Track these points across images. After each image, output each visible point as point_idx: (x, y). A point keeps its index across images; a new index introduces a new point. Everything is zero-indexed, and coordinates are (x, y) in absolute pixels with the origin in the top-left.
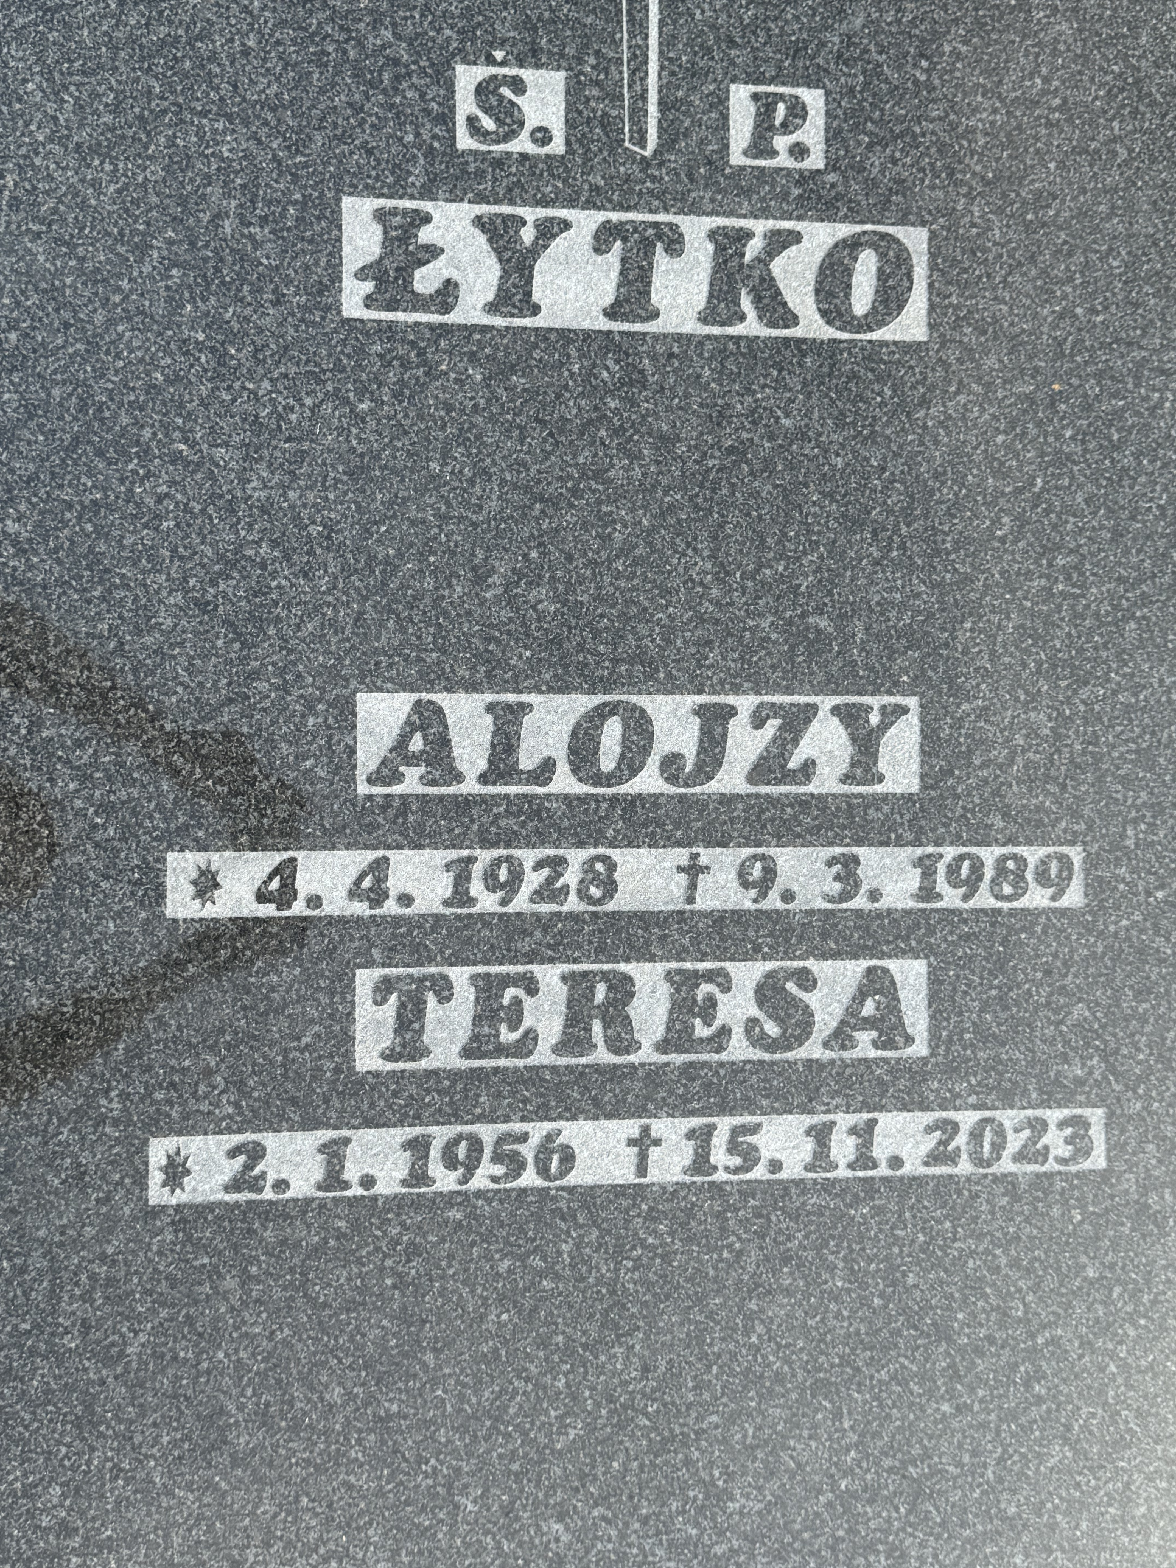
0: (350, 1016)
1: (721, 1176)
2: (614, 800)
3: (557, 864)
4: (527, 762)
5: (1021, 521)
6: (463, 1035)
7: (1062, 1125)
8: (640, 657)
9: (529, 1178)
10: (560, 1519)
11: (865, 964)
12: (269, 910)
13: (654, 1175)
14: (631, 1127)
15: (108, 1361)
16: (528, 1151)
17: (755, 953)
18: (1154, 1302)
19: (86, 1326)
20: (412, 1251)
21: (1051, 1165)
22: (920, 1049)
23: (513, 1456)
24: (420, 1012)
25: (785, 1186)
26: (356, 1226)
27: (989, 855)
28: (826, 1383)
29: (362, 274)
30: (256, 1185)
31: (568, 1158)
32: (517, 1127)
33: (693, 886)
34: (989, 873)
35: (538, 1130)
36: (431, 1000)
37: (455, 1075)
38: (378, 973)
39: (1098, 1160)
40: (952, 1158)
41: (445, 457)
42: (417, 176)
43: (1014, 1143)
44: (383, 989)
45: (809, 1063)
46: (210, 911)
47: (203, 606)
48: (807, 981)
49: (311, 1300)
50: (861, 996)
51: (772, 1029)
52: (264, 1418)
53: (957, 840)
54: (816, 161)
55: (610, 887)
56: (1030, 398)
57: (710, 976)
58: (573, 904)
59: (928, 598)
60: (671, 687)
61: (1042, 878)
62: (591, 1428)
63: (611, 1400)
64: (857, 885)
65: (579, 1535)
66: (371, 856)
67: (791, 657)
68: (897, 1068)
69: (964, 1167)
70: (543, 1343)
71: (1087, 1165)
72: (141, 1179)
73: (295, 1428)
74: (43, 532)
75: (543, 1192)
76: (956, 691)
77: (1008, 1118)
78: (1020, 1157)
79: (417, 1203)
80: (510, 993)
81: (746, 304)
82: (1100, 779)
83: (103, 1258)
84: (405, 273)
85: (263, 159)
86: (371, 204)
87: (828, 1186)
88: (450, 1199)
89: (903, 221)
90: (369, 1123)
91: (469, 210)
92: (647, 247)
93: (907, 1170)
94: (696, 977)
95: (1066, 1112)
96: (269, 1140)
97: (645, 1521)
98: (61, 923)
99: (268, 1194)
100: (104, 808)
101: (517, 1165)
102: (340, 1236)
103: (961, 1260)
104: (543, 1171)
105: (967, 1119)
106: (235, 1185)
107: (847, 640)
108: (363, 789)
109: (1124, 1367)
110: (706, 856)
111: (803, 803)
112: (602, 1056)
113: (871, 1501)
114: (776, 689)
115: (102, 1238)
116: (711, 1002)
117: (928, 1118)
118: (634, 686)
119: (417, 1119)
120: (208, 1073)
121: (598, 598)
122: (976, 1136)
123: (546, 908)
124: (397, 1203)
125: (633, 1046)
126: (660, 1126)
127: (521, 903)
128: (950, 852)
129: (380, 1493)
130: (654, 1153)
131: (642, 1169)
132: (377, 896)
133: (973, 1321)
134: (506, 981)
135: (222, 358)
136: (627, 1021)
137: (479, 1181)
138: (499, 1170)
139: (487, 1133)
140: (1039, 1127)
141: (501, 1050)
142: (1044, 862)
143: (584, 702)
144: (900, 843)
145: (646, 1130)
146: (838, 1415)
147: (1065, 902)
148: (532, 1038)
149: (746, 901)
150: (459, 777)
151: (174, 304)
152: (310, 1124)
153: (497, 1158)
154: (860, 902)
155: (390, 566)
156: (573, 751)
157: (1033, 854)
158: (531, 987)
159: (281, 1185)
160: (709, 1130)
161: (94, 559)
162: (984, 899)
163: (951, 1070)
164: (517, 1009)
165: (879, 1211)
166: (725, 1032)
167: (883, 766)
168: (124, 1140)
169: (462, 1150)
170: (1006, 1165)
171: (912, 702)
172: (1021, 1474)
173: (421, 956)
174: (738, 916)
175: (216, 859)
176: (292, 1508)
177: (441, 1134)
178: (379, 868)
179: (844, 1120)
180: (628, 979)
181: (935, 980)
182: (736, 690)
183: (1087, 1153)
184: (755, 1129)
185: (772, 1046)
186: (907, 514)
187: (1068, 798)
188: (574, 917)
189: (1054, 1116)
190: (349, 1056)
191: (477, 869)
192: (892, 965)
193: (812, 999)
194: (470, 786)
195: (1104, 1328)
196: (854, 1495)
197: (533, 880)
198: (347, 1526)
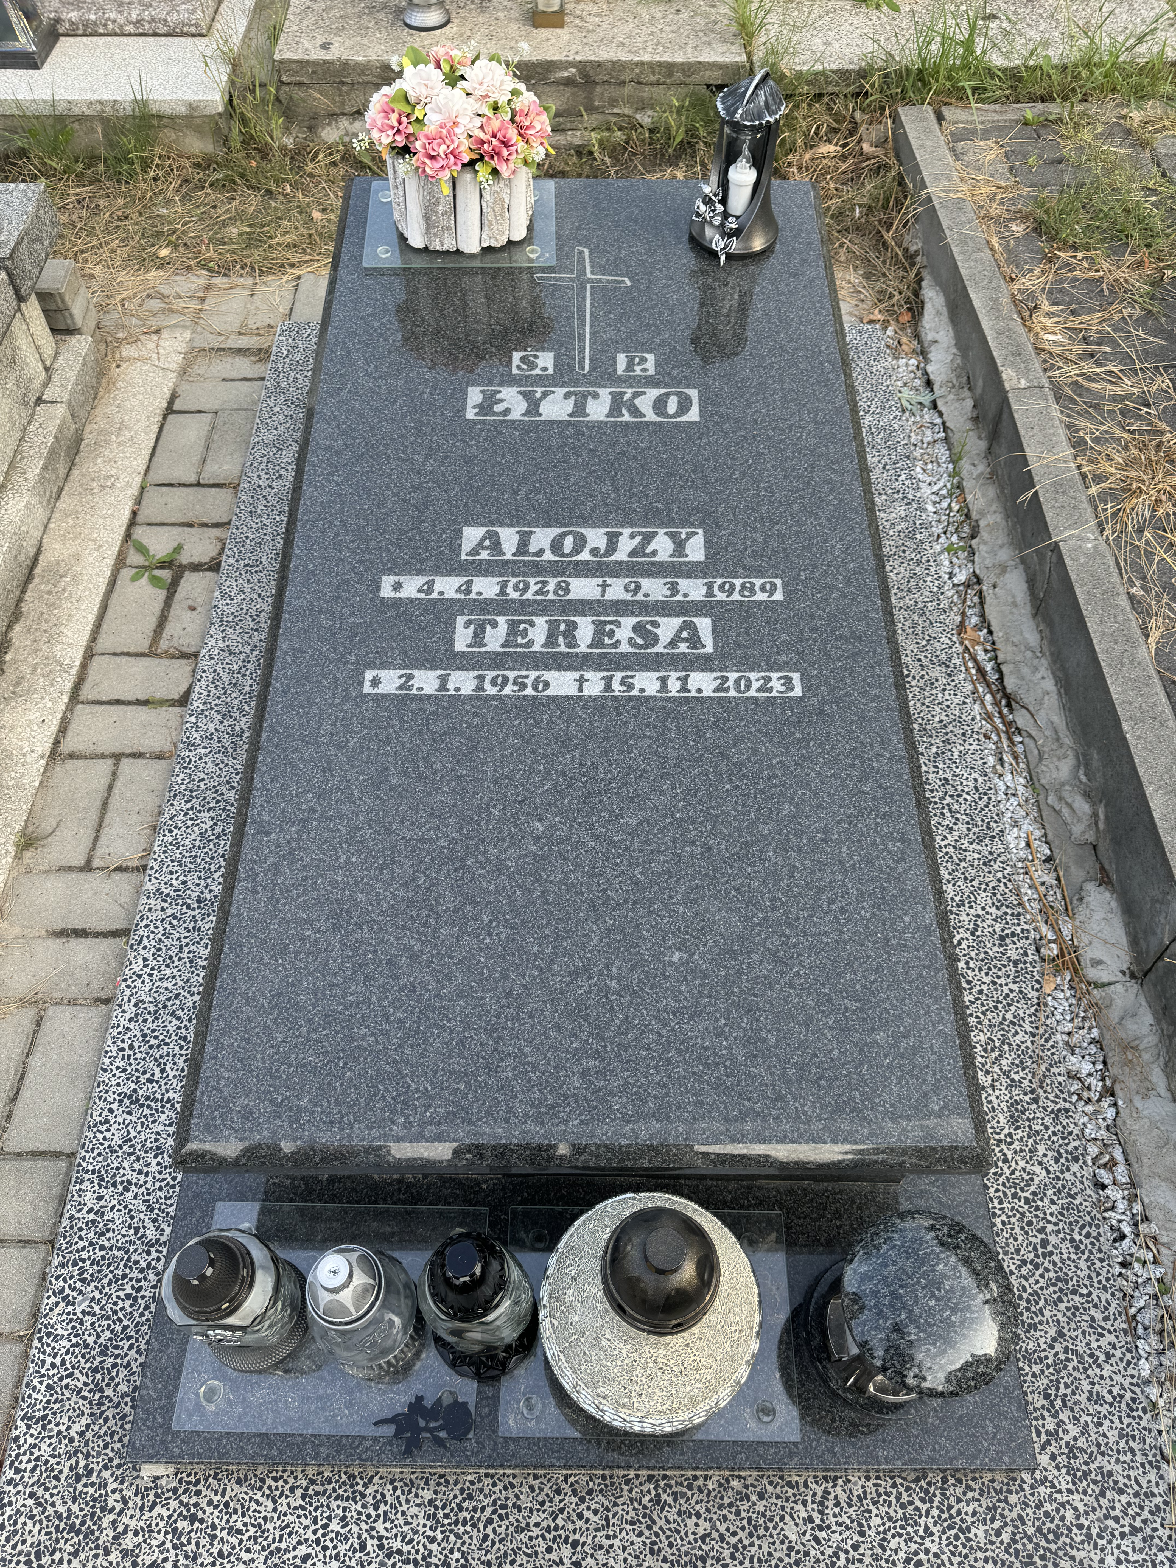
0: (453, 632)
1: (616, 694)
2: (569, 562)
3: (545, 583)
4: (532, 549)
5: (744, 474)
6: (502, 641)
7: (779, 679)
8: (581, 516)
9: (529, 691)
10: (540, 820)
11: (682, 619)
12: (423, 596)
13: (585, 692)
14: (576, 675)
15: (340, 748)
16: (529, 682)
17: (632, 614)
18: (832, 749)
19: (332, 734)
20: (475, 715)
21: (774, 694)
22: (709, 649)
23: (518, 795)
24: (483, 631)
25: (647, 698)
26: (451, 705)
27: (738, 582)
28: (668, 774)
29: (474, 407)
30: (409, 688)
31: (547, 684)
32: (525, 673)
33: (604, 591)
34: (738, 588)
35: (533, 675)
36: (488, 627)
37: (497, 654)
38: (466, 618)
39: (798, 692)
40: (727, 690)
41: (503, 456)
42: (497, 381)
43: (756, 685)
44: (468, 624)
45: (657, 654)
46: (398, 595)
47: (405, 501)
48: (655, 624)
49: (430, 731)
50: (681, 630)
51: (640, 641)
52: (405, 773)
53: (722, 576)
54: (652, 372)
55: (567, 591)
56: (745, 437)
57: (611, 622)
58: (551, 596)
59: (704, 498)
60: (594, 526)
61: (763, 589)
62: (554, 786)
63: (564, 775)
64: (678, 592)
65: (548, 829)
66: (466, 579)
67: (646, 516)
68: (698, 657)
69: (732, 693)
70: (533, 752)
71: (792, 694)
72: (361, 683)
73: (420, 777)
74: (347, 479)
75: (535, 697)
76: (718, 527)
77: (753, 676)
78: (759, 690)
79: (478, 698)
80: (522, 626)
81: (624, 411)
82: (787, 556)
83: (342, 710)
84: (491, 407)
85: (441, 379)
86: (479, 389)
87: (667, 699)
88: (493, 697)
89: (688, 387)
90: (459, 669)
91: (515, 389)
92: (585, 397)
93: (705, 694)
94: (605, 623)
95: (780, 674)
96: (415, 673)
97: (580, 824)
98: (339, 597)
99: (414, 692)
100: (360, 562)
101: (524, 686)
102: (444, 708)
103: (733, 728)
104: (535, 688)
105: (733, 676)
106: (401, 688)
107: (670, 511)
108: (464, 557)
109: (819, 773)
110: (609, 581)
111: (653, 564)
112: (563, 649)
113: (693, 823)
114: (640, 526)
115: (343, 703)
116: (612, 631)
117: (715, 675)
118: (577, 525)
119: (480, 668)
120: (393, 649)
121: (564, 498)
122: (737, 682)
123: (539, 597)
124: (470, 697)
125: (577, 646)
126: (588, 675)
127: (529, 595)
128: (719, 581)
129: (455, 805)
130: (586, 684)
131: (580, 689)
132: (468, 592)
133: (739, 752)
134: (521, 622)
135: (419, 431)
136: (574, 637)
137: (507, 691)
138: (516, 688)
139: (511, 675)
140: (768, 679)
141: (518, 645)
142: (764, 585)
143: (557, 531)
144: (696, 577)
145: (582, 676)
146: (674, 787)
147: (774, 598)
148: (531, 643)
149: (628, 597)
150: (504, 554)
151: (404, 416)
152: (433, 668)
153: (515, 683)
154: (679, 597)
155: (479, 489)
156: (552, 546)
157: (758, 582)
158: (532, 624)
159: (420, 689)
160: (611, 678)
161: (365, 487)
162: (736, 596)
163: (724, 657)
164: (525, 633)
165: (691, 708)
166: (618, 642)
167: (687, 551)
168: (356, 670)
169: (499, 680)
170: (752, 693)
171: (700, 531)
172: (769, 817)
173: (484, 611)
174: (624, 602)
175: (402, 579)
176: (416, 809)
177: (490, 674)
178: (469, 583)
179: (674, 675)
180: (575, 623)
181: (715, 625)
182: (622, 527)
183: (792, 689)
184: (633, 677)
185: (640, 647)
186: (694, 472)
187: (772, 562)
188: (552, 601)
189: (774, 675)
190: (452, 645)
191: (510, 584)
192: (695, 620)
193: (658, 631)
194: (508, 557)
195: (807, 758)
196: (683, 820)
197: (534, 588)
198: (439, 817)
